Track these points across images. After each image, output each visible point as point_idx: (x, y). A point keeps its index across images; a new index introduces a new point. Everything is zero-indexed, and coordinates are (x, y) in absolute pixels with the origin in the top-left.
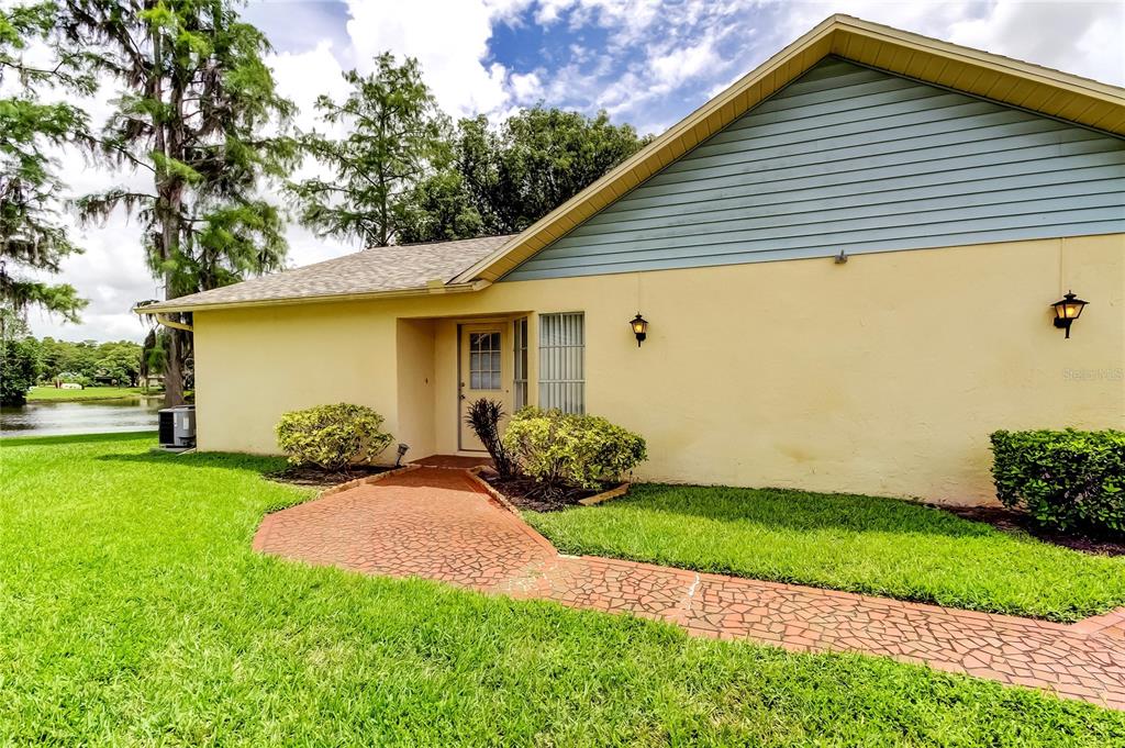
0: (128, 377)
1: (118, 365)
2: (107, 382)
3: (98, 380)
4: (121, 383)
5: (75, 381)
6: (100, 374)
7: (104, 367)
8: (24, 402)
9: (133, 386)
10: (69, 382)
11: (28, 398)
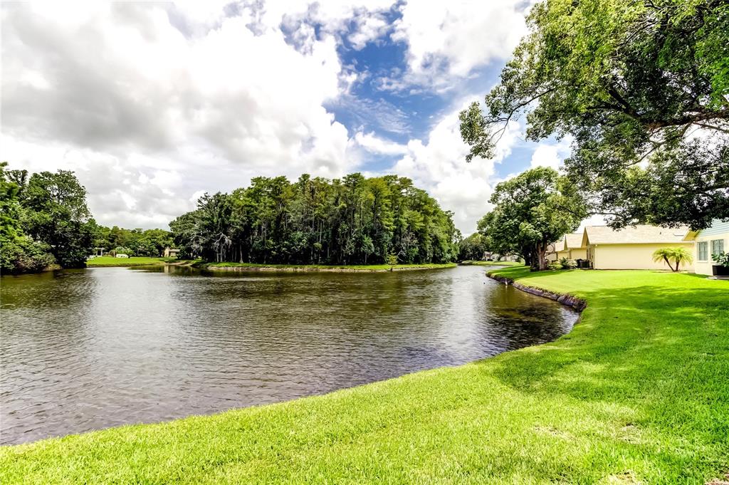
0: (157, 250)
1: (152, 242)
2: (144, 254)
3: (140, 252)
4: (153, 255)
5: (125, 253)
6: (141, 248)
7: (143, 243)
8: (85, 266)
9: (160, 257)
10: (121, 253)
11: (88, 263)
